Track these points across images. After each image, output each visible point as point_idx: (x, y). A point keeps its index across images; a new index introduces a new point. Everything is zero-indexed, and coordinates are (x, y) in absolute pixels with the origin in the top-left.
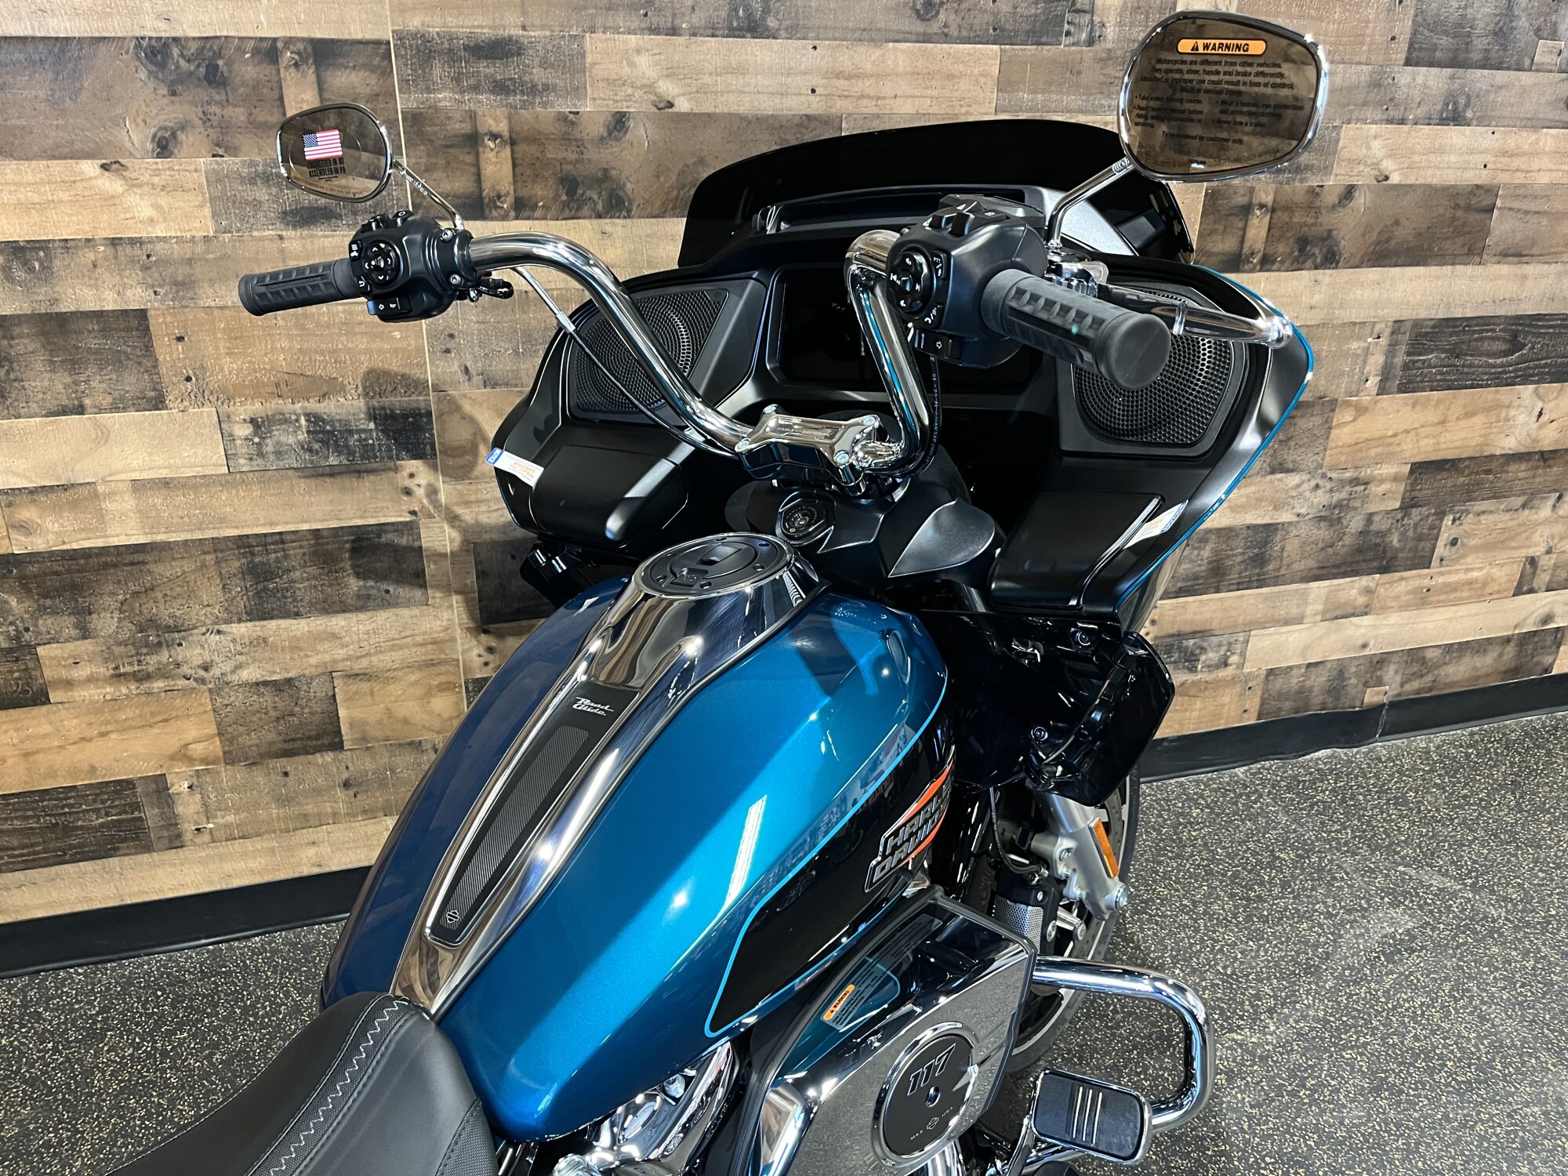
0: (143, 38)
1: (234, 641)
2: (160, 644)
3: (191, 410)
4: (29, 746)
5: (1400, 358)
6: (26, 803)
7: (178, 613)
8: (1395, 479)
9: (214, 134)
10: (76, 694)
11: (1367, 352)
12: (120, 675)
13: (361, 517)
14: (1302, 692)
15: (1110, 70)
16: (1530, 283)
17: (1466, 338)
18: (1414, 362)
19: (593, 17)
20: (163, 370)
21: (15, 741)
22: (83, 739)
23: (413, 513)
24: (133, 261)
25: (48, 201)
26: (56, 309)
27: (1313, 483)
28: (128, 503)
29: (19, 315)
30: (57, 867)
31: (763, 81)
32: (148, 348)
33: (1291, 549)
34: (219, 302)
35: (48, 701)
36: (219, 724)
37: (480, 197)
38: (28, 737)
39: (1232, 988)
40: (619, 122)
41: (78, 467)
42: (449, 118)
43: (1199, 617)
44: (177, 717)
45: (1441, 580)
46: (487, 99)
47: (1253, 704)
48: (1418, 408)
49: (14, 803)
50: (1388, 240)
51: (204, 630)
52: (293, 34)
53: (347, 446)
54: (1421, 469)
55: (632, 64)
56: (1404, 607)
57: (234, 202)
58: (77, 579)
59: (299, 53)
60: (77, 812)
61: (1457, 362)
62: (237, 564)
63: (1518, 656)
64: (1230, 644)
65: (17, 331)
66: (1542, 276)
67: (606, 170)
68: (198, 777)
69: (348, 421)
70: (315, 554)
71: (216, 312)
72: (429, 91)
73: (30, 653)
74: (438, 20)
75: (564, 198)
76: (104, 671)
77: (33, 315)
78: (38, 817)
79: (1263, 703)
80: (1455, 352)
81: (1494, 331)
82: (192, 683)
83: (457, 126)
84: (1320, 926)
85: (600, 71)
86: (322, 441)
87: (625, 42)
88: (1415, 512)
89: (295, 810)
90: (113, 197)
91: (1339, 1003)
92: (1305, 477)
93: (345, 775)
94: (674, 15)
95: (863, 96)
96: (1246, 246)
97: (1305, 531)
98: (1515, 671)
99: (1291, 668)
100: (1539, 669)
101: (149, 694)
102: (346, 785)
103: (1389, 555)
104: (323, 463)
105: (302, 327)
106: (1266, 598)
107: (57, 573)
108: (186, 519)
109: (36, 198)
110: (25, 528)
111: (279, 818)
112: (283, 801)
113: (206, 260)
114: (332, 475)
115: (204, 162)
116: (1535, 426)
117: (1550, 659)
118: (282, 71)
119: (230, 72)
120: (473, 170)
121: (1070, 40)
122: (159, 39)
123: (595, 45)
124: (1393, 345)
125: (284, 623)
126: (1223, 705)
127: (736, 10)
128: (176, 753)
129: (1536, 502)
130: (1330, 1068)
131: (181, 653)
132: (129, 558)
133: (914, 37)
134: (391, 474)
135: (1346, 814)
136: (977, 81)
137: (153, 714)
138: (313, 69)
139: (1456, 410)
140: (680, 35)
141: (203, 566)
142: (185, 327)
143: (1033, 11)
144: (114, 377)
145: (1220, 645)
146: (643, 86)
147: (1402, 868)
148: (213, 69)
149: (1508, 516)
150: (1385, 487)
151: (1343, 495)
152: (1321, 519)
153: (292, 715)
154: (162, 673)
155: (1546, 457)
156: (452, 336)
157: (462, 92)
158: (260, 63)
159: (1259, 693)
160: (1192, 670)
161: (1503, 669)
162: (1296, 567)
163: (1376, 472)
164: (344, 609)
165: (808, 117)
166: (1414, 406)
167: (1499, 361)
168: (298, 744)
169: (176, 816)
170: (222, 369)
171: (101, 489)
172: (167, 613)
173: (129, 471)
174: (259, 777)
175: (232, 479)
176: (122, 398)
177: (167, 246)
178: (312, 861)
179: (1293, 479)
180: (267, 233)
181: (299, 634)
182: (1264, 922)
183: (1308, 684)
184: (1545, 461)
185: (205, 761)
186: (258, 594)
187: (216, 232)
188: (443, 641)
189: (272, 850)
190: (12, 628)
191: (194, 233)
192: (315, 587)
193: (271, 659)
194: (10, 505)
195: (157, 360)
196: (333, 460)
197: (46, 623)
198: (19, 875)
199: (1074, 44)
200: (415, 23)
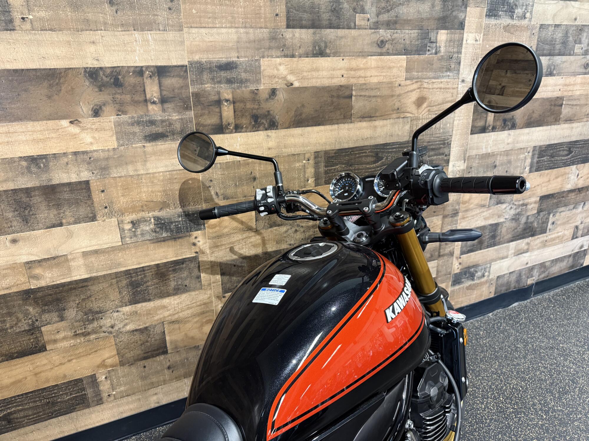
0: (87, 68)
1: (124, 314)
2: (93, 319)
3: (107, 220)
4: (37, 370)
5: (536, 160)
6: (36, 395)
7: (101, 306)
8: (535, 203)
9: (117, 106)
10: (58, 345)
11: (525, 158)
12: (77, 335)
13: (176, 257)
14: (508, 283)
15: (443, 63)
16: (574, 130)
17: (555, 151)
18: (540, 160)
19: (264, 52)
20: (96, 205)
21: (31, 369)
22: (61, 364)
23: (196, 253)
24: (84, 161)
25: (47, 138)
26: (50, 183)
27: (510, 207)
28: (81, 261)
29: (34, 187)
30: (49, 421)
31: (325, 73)
32: (90, 197)
33: (503, 231)
34: (119, 175)
35: (46, 350)
36: (117, 350)
37: (222, 125)
38: (37, 366)
39: (523, 403)
40: (273, 92)
41: (60, 249)
42: (209, 94)
43: (475, 260)
44: (100, 349)
45: (550, 237)
46: (225, 86)
47: (493, 289)
48: (541, 176)
49: (30, 396)
50: (531, 118)
51: (111, 311)
52: (149, 64)
53: (170, 229)
54: (544, 198)
55: (278, 70)
56: (538, 249)
57: (125, 133)
58: (59, 296)
59: (152, 72)
60: (58, 396)
61: (553, 159)
62: (125, 282)
63: (573, 261)
64: (485, 268)
65: (33, 194)
66: (577, 127)
67: (268, 111)
68: (109, 373)
69: (170, 219)
70: (157, 274)
71: (118, 179)
72: (202, 84)
73: (38, 330)
74: (205, 56)
75: (253, 123)
76: (70, 334)
77: (40, 186)
78: (41, 400)
79: (496, 289)
80: (552, 156)
81: (563, 147)
82: (107, 334)
83: (213, 97)
84: (544, 372)
85: (266, 73)
86: (160, 228)
87: (275, 61)
88: (541, 214)
89: (149, 381)
90: (75, 135)
91: (563, 403)
92: (507, 205)
93: (168, 364)
94: (293, 50)
95: (360, 77)
96: (487, 123)
97: (508, 224)
98: (572, 267)
99: (504, 275)
100: (579, 265)
101: (89, 341)
102: (169, 368)
103: (534, 230)
104: (160, 236)
105: (152, 182)
106: (496, 250)
107: (50, 295)
108: (104, 266)
109: (41, 137)
110: (36, 277)
111: (142, 386)
112: (143, 378)
113: (114, 158)
114: (164, 241)
115: (113, 118)
116: (576, 179)
117: (583, 261)
118: (145, 79)
119: (124, 81)
120: (219, 114)
121: (430, 53)
122: (95, 68)
123: (264, 63)
124: (533, 155)
125: (144, 304)
126: (483, 291)
127: (315, 47)
128: (100, 364)
129: (577, 206)
130: (572, 431)
131: (102, 322)
132: (81, 285)
133: (377, 54)
134: (188, 238)
135: (533, 326)
136: (399, 69)
137: (90, 349)
138: (157, 78)
139: (553, 177)
140: (295, 57)
141: (112, 284)
142: (105, 186)
143: (417, 43)
144: (75, 209)
145: (482, 269)
146: (282, 78)
147: (561, 345)
148: (117, 80)
149: (569, 212)
150: (533, 205)
151: (520, 210)
152: (513, 219)
153: (147, 342)
154: (94, 332)
155: (580, 190)
156: (211, 181)
157: (215, 84)
158: (136, 76)
159: (495, 285)
160: (473, 280)
161: (569, 266)
162: (506, 238)
163: (529, 201)
164: (168, 295)
165: (341, 86)
166: (540, 176)
167: (565, 158)
168: (149, 354)
169: (100, 391)
170: (120, 202)
171: (69, 257)
172: (96, 306)
173: (81, 248)
174: (134, 369)
175: (123, 247)
176: (79, 218)
177: (98, 154)
178: (156, 401)
179: (504, 206)
180: (139, 145)
181: (150, 308)
182: (524, 373)
183: (510, 280)
184: (580, 191)
185: (112, 366)
186: (134, 294)
187: (118, 146)
188: (208, 303)
189: (139, 399)
190: (30, 321)
191: (109, 147)
192: (157, 287)
193: (139, 320)
194: (30, 268)
195: (93, 201)
196: (165, 235)
197: (46, 317)
198: (32, 427)
199: (431, 54)
200: (196, 58)
